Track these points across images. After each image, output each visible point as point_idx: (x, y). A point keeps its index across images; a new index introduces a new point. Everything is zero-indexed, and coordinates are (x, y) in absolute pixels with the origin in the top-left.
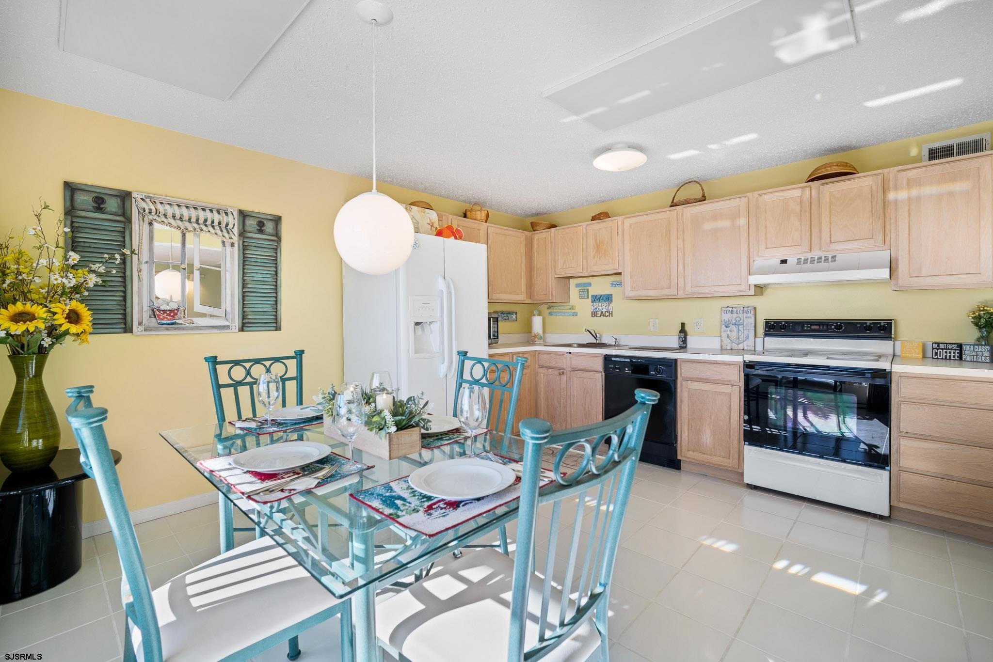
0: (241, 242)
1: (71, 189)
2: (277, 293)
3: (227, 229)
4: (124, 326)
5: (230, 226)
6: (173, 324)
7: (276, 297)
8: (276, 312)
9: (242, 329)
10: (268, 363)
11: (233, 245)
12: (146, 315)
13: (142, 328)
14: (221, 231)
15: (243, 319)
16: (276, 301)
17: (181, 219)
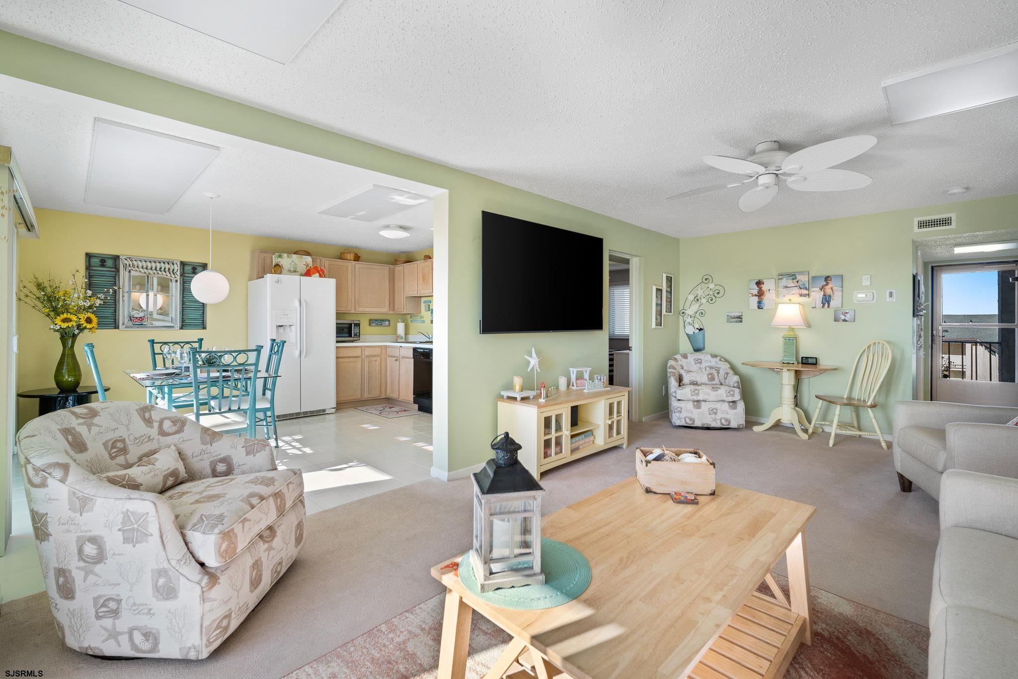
0: (182, 280)
1: (89, 256)
2: (204, 308)
3: (173, 273)
4: (114, 325)
5: (175, 271)
6: (141, 324)
7: (203, 310)
8: (203, 319)
9: (181, 328)
10: (182, 345)
11: (177, 281)
12: (126, 320)
13: (124, 326)
14: (170, 274)
15: (182, 322)
16: (203, 313)
17: (147, 268)
